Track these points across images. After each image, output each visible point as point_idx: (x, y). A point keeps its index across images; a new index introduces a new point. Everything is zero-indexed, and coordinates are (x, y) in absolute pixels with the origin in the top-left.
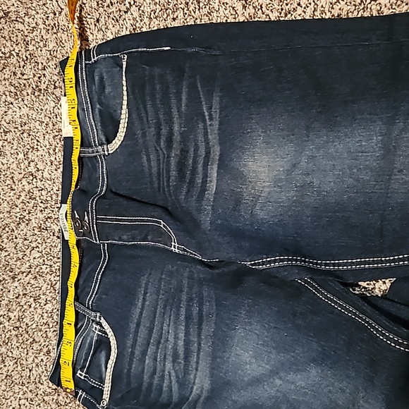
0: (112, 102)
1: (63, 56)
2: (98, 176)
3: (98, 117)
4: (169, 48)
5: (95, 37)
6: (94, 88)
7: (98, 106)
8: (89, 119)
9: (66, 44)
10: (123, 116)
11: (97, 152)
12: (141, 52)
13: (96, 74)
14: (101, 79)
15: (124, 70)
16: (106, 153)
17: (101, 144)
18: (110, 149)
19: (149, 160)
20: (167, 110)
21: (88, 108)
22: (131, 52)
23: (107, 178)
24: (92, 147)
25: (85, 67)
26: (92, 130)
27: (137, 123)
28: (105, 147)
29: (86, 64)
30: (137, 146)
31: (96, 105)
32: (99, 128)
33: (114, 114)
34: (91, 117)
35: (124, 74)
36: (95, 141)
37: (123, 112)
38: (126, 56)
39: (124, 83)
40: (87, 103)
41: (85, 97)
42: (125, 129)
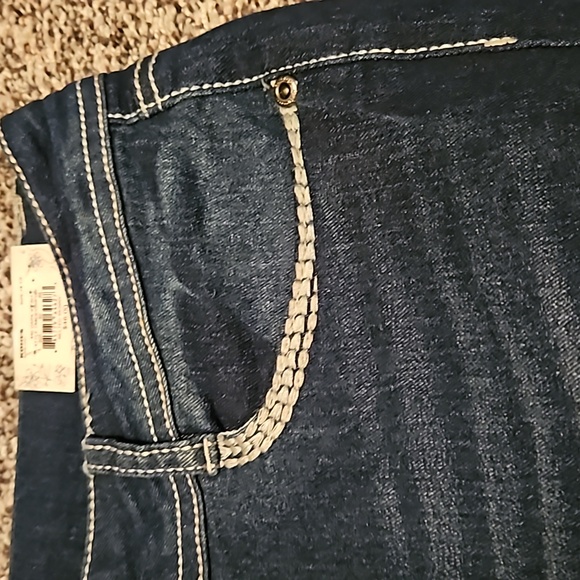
0: (235, 270)
1: (16, 101)
2: (166, 551)
3: (171, 325)
4: (512, 41)
5: (143, 29)
6: (151, 213)
7: (175, 284)
8: (135, 333)
9: (28, 60)
10: (294, 325)
11: (173, 462)
12: (367, 62)
13: (161, 161)
14: (189, 179)
15: (296, 141)
16: (210, 467)
17: (188, 433)
18: (225, 452)
19: (410, 507)
20: (520, 296)
21: (126, 290)
22: (318, 68)
23: (209, 561)
24: (146, 442)
25: (111, 134)
26: (148, 374)
27: (357, 354)
28: (207, 444)
29: (111, 124)
30: (358, 446)
31: (162, 279)
32: (179, 366)
33: (245, 316)
34: (143, 323)
35: (298, 159)
36: (159, 421)
37: (297, 307)
38: (294, 85)
39: (303, 194)
40: (122, 272)
41: (115, 249)
42: (300, 375)
